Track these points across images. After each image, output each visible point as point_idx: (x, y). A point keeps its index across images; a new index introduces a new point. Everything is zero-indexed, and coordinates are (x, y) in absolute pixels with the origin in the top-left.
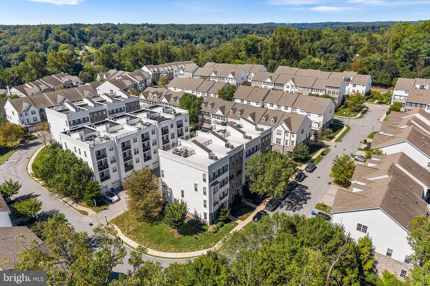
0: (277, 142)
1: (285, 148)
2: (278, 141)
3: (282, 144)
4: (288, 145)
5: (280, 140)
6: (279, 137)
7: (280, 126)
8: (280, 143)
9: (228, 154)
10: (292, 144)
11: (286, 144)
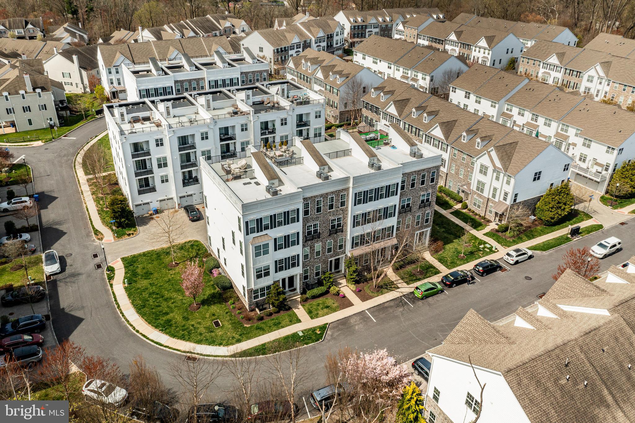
0: (478, 188)
1: (490, 204)
2: (481, 186)
3: (485, 194)
4: (497, 200)
5: (483, 184)
6: (482, 178)
7: (487, 156)
8: (482, 191)
9: (300, 190)
10: (505, 199)
11: (494, 196)
